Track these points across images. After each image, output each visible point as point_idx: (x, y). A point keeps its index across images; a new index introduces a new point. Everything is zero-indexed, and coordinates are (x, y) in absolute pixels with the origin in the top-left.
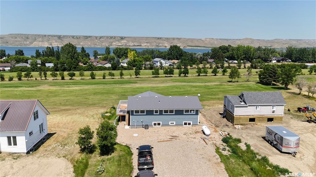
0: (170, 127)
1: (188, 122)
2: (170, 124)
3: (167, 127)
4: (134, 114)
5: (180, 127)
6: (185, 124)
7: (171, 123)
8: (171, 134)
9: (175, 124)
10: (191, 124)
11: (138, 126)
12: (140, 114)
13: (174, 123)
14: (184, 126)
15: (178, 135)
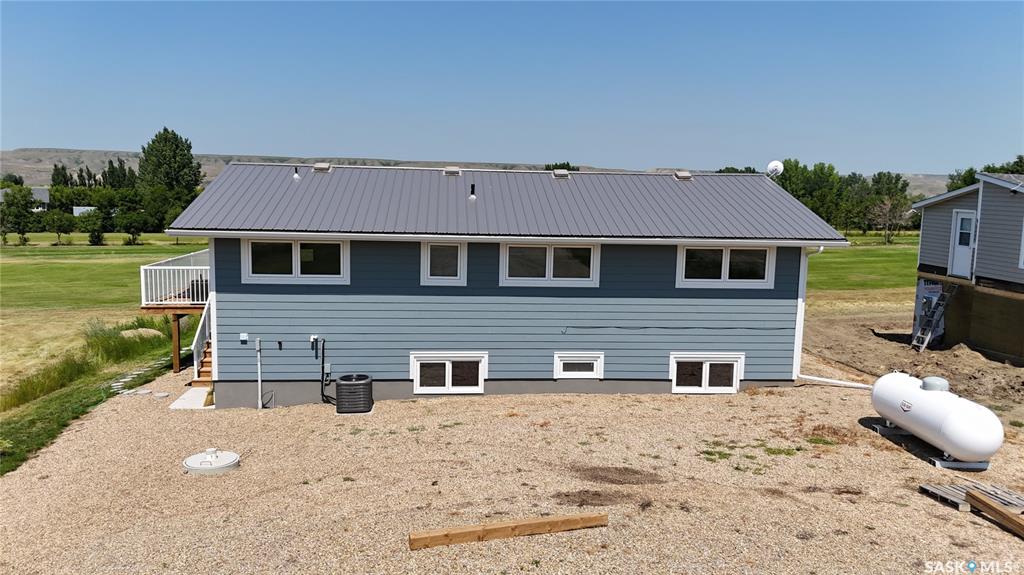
0: (556, 397)
1: (708, 358)
2: (559, 372)
3: (539, 398)
4: (248, 276)
5: (643, 397)
6: (689, 374)
7: (568, 367)
8: (576, 454)
9: (598, 372)
10: (739, 373)
11: (277, 390)
12: (297, 278)
13: (589, 367)
14: (676, 389)
15: (647, 465)
